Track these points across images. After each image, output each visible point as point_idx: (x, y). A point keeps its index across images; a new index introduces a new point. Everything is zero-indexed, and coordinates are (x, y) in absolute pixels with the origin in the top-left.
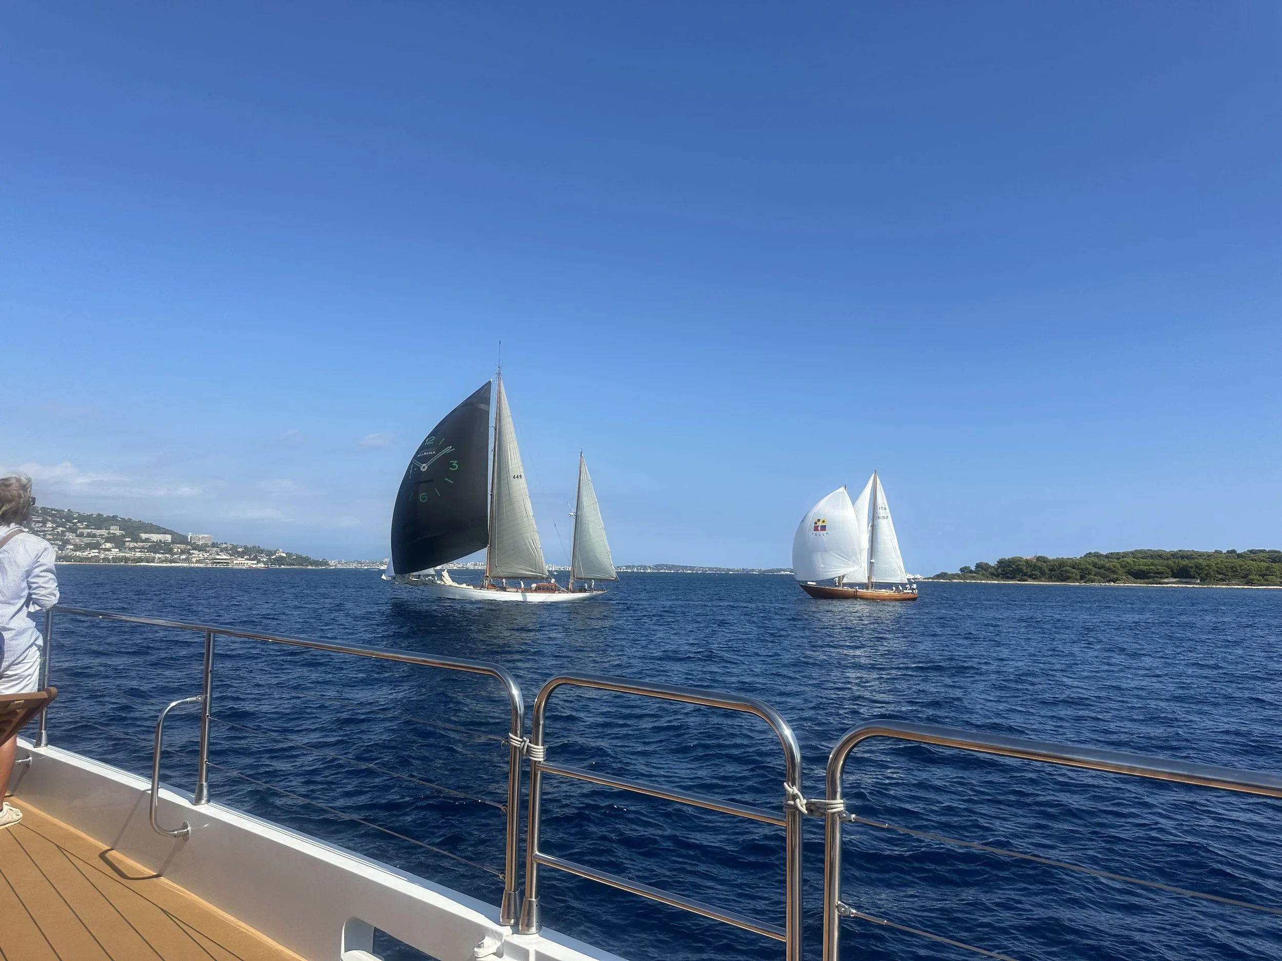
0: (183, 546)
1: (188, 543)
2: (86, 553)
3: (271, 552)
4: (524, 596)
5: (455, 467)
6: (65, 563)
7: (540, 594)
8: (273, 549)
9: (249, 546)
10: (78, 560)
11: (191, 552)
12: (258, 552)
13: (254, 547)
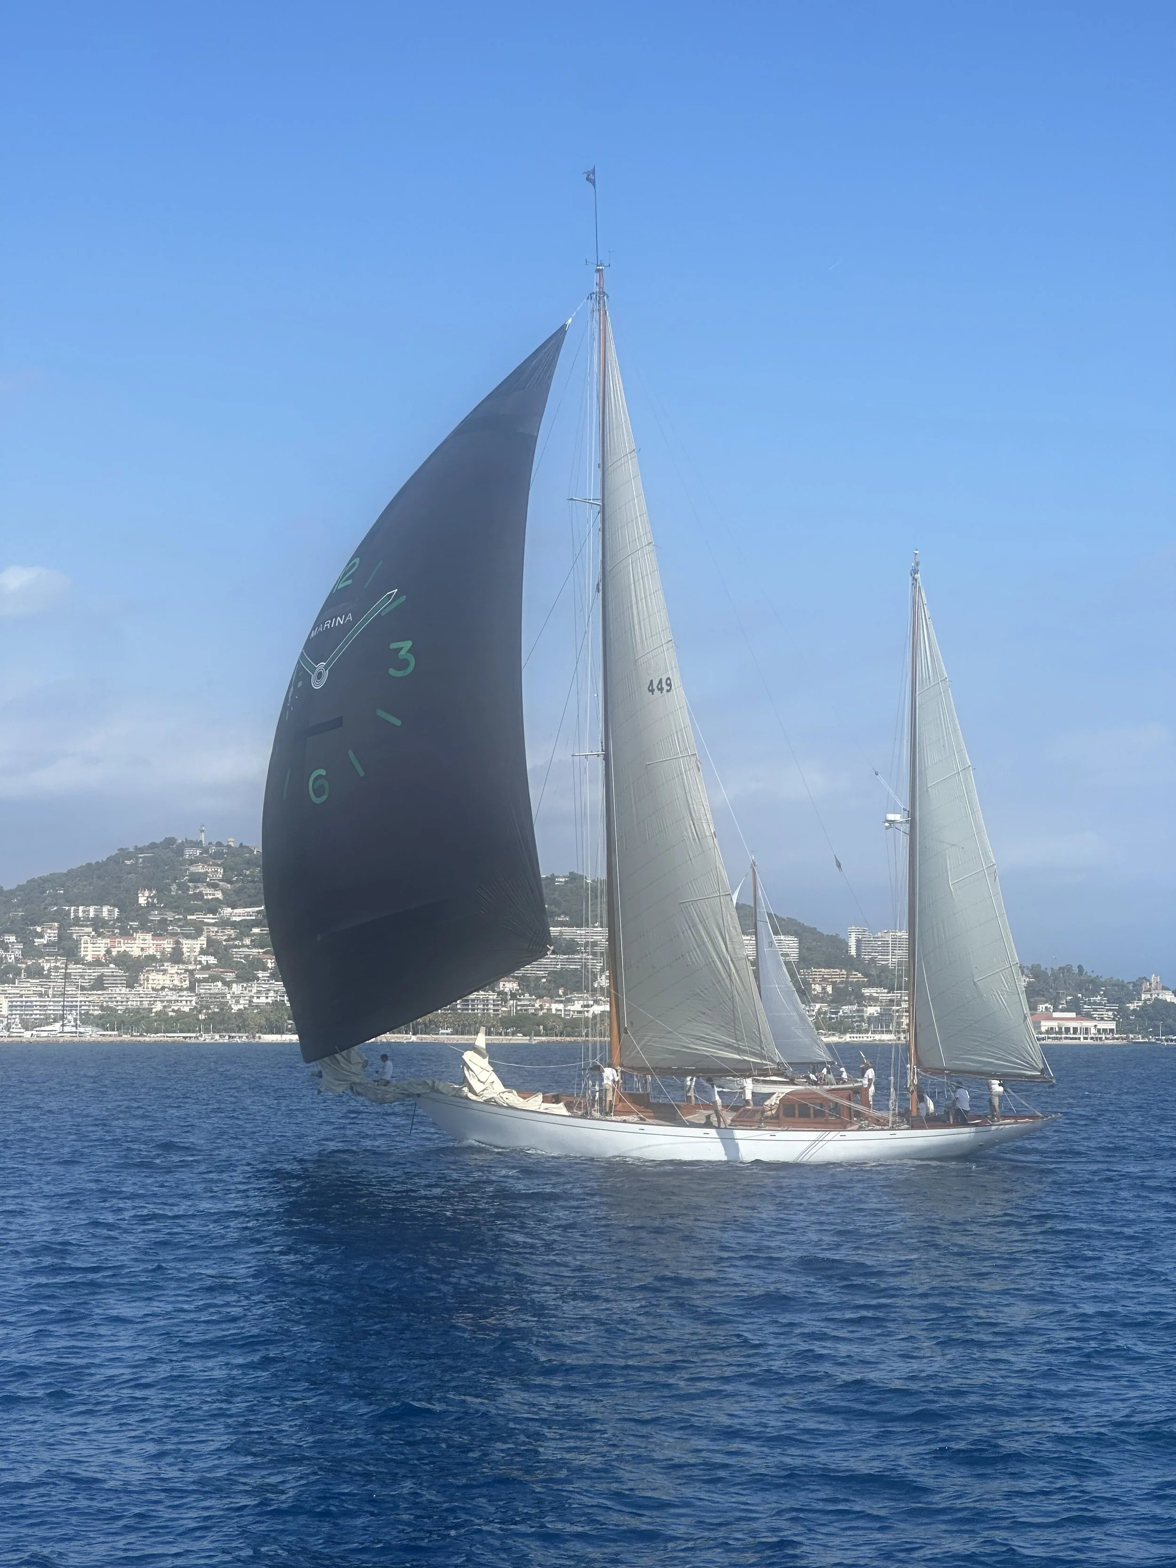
0: (839, 974)
1: (850, 964)
2: (577, 1006)
3: (1122, 986)
4: (729, 1143)
5: (404, 664)
6: (520, 1039)
7: (781, 1135)
8: (1128, 978)
9: (1049, 965)
10: (559, 1028)
11: (867, 992)
12: (1080, 987)
13: (1066, 970)
